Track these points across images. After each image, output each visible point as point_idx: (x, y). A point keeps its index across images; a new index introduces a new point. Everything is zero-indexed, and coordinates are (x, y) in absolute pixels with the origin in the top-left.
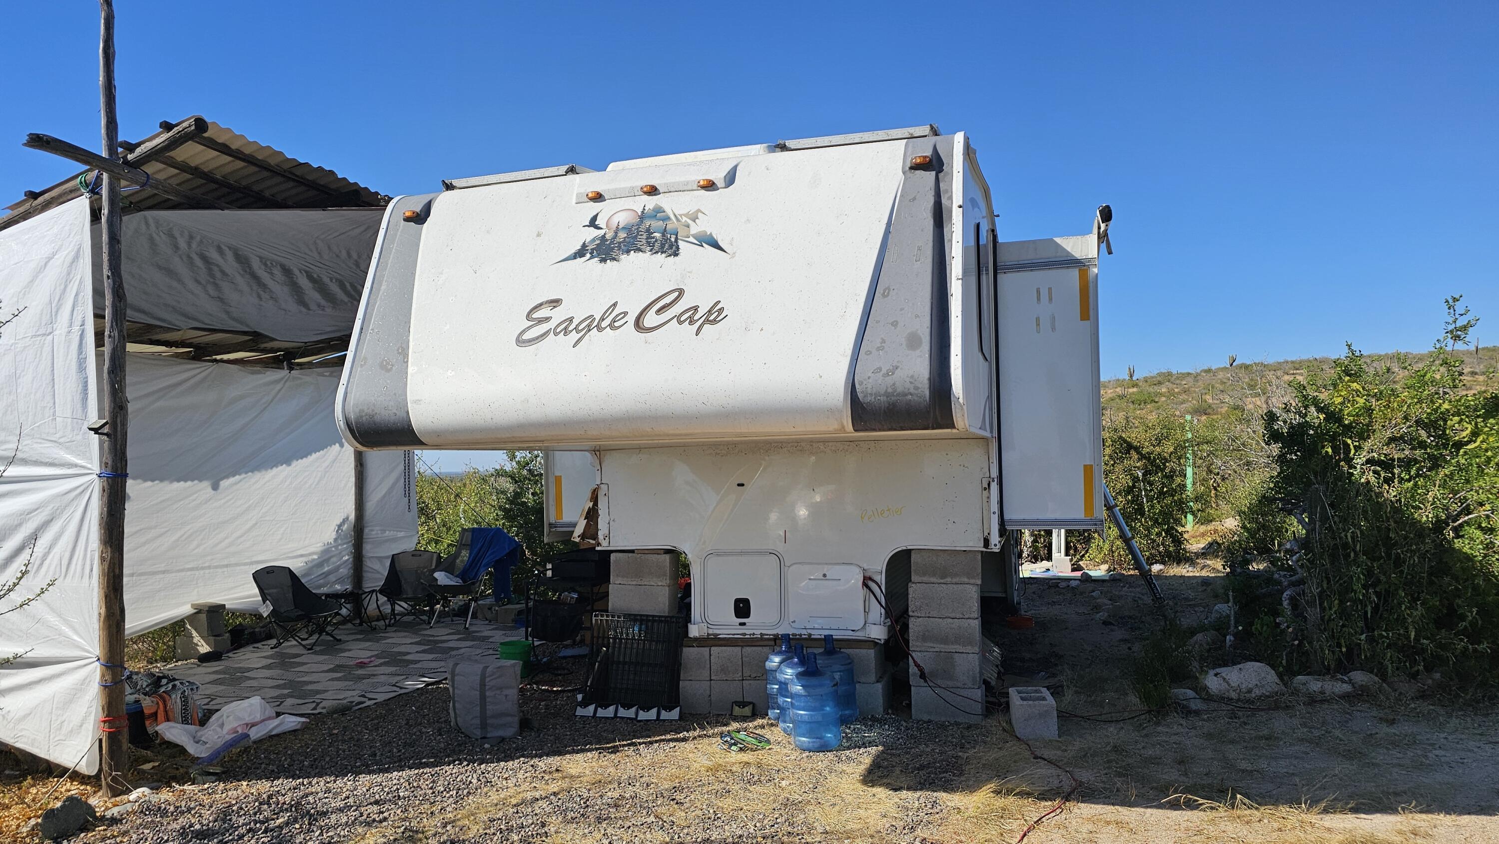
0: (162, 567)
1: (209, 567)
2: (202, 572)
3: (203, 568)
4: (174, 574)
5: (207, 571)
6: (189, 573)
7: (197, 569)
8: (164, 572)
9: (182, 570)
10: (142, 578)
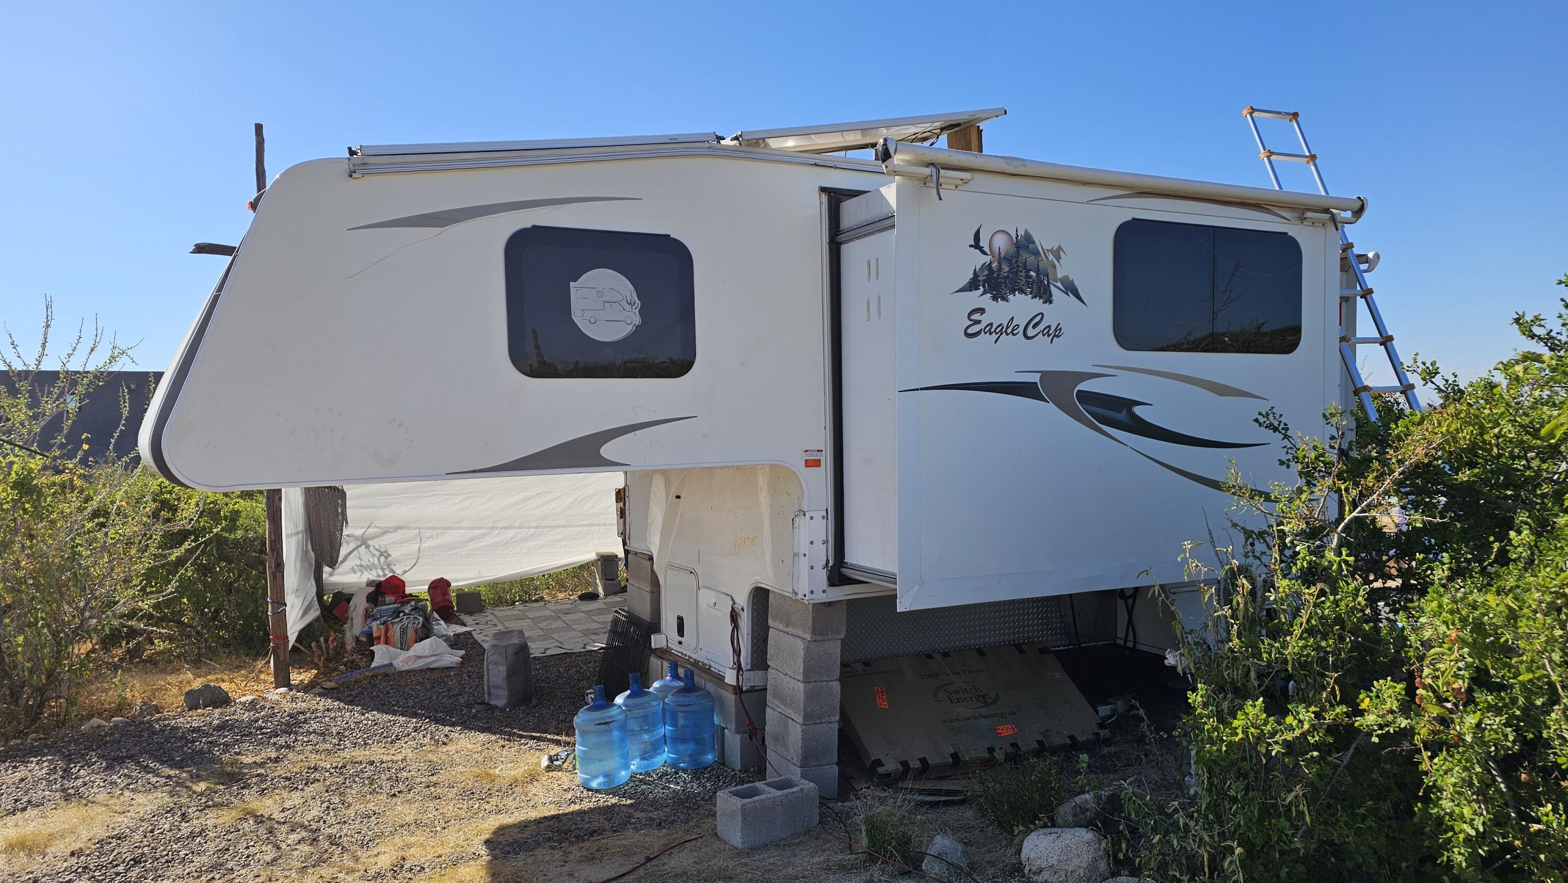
0: (562, 522)
1: (604, 524)
2: (597, 528)
3: (598, 525)
4: (572, 529)
5: (602, 527)
6: (585, 528)
7: (593, 525)
8: (564, 526)
9: (580, 526)
10: (546, 530)
